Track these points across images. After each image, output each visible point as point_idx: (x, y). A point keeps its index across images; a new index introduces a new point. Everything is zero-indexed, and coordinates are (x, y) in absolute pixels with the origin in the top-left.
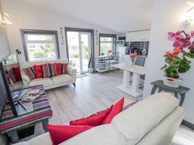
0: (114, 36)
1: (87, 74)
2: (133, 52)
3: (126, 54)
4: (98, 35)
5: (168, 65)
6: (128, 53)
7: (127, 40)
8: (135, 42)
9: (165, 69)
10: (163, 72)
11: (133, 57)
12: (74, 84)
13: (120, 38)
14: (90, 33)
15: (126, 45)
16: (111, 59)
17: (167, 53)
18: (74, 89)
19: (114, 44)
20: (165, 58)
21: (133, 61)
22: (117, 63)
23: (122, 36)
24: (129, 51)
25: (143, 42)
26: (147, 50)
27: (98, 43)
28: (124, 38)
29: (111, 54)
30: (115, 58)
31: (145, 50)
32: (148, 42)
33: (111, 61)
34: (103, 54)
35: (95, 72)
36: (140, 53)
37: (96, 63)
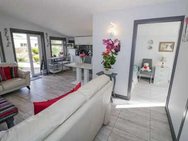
0: (63, 39)
1: (40, 76)
2: (81, 53)
3: (76, 55)
4: (48, 38)
5: (105, 60)
6: (78, 55)
7: (76, 43)
8: (82, 45)
9: (103, 63)
10: (102, 66)
11: (82, 57)
12: (28, 87)
13: (70, 42)
14: (40, 36)
15: (75, 47)
16: (64, 60)
17: (103, 53)
18: (29, 91)
19: (65, 47)
20: (103, 56)
21: (83, 60)
22: (70, 63)
23: (71, 39)
24: (78, 53)
25: (88, 45)
26: (92, 51)
27: (49, 46)
28: (73, 42)
29: (62, 56)
30: (67, 59)
31: (90, 52)
32: (92, 45)
33: (64, 62)
34: (55, 56)
35: (48, 73)
36: (87, 54)
37: (49, 64)
